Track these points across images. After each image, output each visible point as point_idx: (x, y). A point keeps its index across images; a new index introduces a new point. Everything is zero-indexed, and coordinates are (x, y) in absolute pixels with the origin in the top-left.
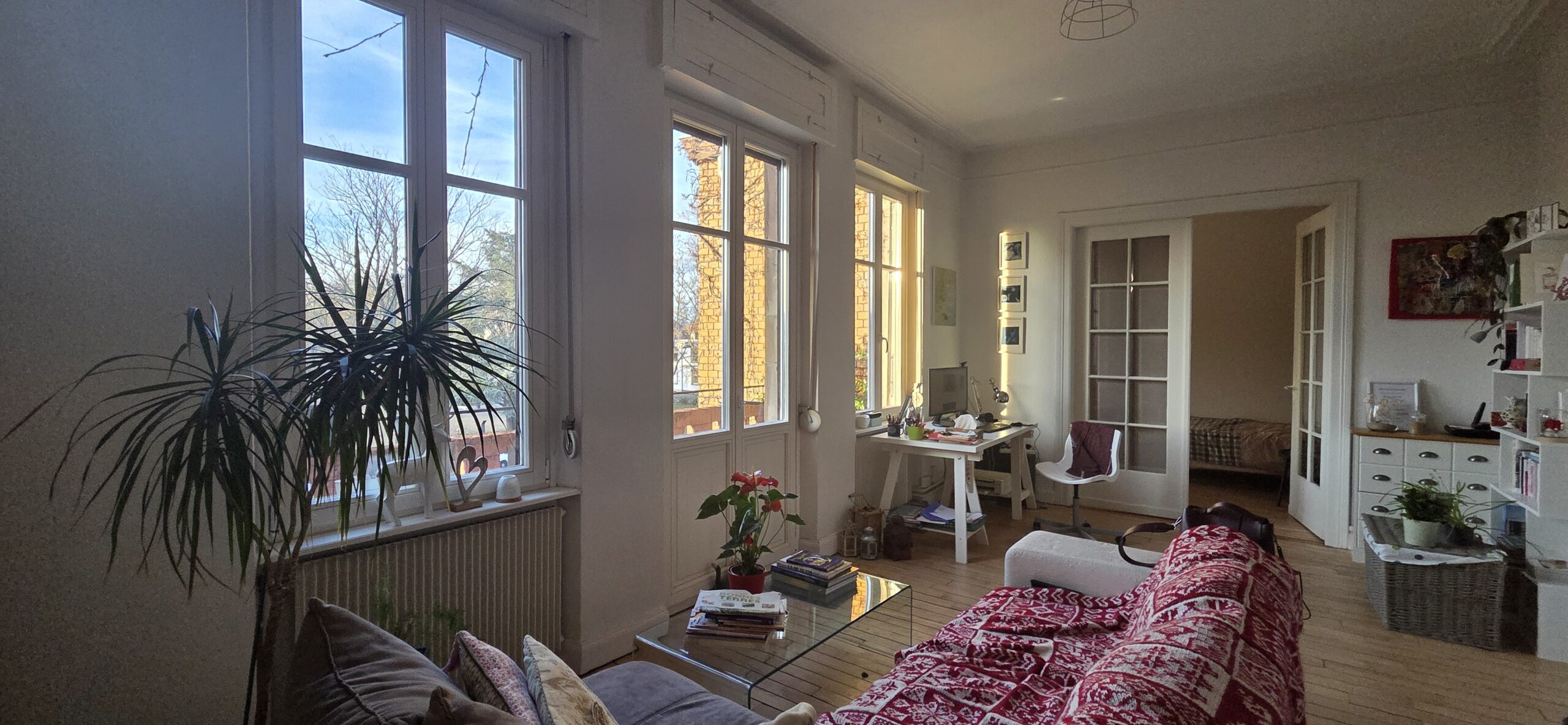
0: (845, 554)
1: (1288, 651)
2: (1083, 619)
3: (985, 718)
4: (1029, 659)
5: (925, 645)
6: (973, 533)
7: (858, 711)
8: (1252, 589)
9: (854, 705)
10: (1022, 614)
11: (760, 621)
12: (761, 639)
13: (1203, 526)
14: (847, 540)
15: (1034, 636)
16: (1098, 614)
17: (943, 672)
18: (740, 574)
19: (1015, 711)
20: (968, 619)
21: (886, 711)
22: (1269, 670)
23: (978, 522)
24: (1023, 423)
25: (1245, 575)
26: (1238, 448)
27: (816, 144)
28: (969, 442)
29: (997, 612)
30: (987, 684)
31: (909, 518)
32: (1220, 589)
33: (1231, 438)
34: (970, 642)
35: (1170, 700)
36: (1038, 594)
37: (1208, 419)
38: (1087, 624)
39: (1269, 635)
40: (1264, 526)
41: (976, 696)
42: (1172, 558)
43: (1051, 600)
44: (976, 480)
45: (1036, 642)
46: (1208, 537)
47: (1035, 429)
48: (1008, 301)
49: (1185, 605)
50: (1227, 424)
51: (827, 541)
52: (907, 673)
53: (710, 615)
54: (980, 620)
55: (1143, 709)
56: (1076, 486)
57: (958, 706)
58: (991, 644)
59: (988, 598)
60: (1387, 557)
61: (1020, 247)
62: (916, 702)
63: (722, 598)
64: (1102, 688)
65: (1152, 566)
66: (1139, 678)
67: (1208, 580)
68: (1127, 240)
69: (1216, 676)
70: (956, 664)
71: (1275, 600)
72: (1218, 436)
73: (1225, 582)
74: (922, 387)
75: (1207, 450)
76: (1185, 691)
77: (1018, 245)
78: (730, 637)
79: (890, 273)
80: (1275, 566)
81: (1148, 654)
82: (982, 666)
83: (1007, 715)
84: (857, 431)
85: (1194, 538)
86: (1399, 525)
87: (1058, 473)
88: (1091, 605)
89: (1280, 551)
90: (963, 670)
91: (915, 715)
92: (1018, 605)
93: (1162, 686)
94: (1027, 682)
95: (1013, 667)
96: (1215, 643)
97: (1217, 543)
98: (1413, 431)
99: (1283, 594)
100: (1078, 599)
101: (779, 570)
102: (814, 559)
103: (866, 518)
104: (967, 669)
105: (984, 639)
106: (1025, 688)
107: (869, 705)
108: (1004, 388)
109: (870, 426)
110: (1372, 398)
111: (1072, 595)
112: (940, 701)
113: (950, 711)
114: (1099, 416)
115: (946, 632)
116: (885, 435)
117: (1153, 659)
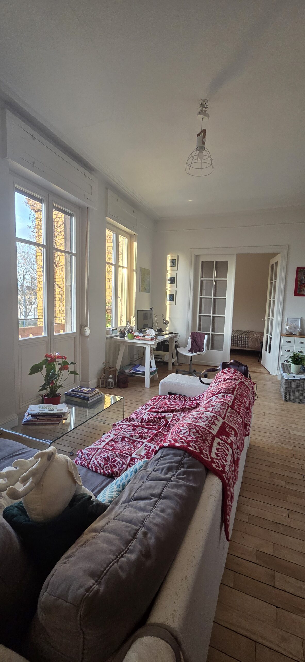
0: (101, 387)
1: (246, 410)
2: (185, 405)
3: (143, 445)
4: (163, 421)
5: (124, 420)
6: (152, 376)
7: (94, 448)
8: (237, 390)
9: (93, 446)
10: (163, 405)
11: (56, 416)
12: (57, 424)
13: (226, 369)
14: (102, 381)
15: (166, 413)
16: (190, 403)
17: (130, 429)
18: (49, 397)
19: (155, 441)
20: (143, 409)
21: (105, 447)
22: (237, 417)
23: (154, 371)
24: (173, 332)
25: (236, 385)
26: (248, 341)
27: (88, 208)
28: (152, 340)
29: (154, 405)
30: (146, 432)
31: (127, 371)
32: (228, 390)
33: (246, 338)
34: (142, 417)
35: (201, 431)
36: (170, 397)
37: (239, 331)
38: (186, 407)
39: (240, 405)
40: (245, 368)
41: (141, 437)
42: (215, 381)
43: (175, 399)
44: (154, 355)
45: (167, 415)
46: (227, 373)
47: (178, 335)
48: (170, 284)
49: (215, 397)
50: (245, 333)
51: (93, 382)
52: (116, 431)
53: (33, 416)
54: (147, 409)
55: (191, 435)
56: (191, 356)
57: (134, 441)
58: (150, 417)
59: (152, 400)
60: (285, 377)
61: (175, 262)
62: (117, 442)
63: (39, 408)
64: (179, 429)
65: (209, 384)
66: (192, 424)
67: (223, 388)
68: (214, 261)
69: (219, 421)
70: (135, 426)
71: (244, 393)
72: (241, 337)
73: (229, 388)
74: (135, 317)
75: (238, 342)
76: (207, 427)
77: (174, 261)
78: (43, 424)
79: (122, 269)
80: (247, 382)
81: (198, 415)
82: (145, 426)
83: (152, 443)
84: (106, 336)
85: (223, 373)
86: (290, 366)
87: (185, 352)
88: (189, 400)
89: (250, 377)
90: (138, 428)
91: (116, 447)
92: (163, 402)
93: (199, 426)
94: (161, 430)
95: (157, 425)
96: (221, 409)
97: (230, 375)
98: (298, 335)
99: (248, 391)
100: (184, 398)
101: (68, 395)
102: (84, 389)
103: (110, 372)
104: (139, 427)
105: (148, 416)
106: (160, 432)
107: (99, 445)
108: (167, 319)
109: (112, 334)
110: (287, 323)
111: (182, 397)
112: (127, 440)
113: (130, 444)
114: (201, 330)
115: (134, 414)
116: (118, 338)
117: (199, 417)
